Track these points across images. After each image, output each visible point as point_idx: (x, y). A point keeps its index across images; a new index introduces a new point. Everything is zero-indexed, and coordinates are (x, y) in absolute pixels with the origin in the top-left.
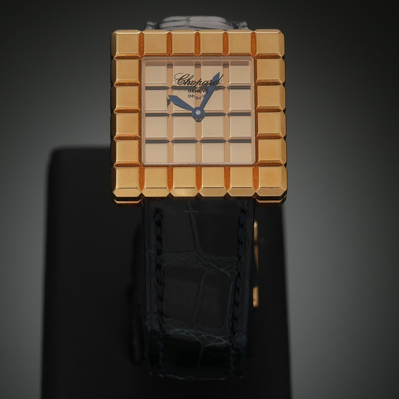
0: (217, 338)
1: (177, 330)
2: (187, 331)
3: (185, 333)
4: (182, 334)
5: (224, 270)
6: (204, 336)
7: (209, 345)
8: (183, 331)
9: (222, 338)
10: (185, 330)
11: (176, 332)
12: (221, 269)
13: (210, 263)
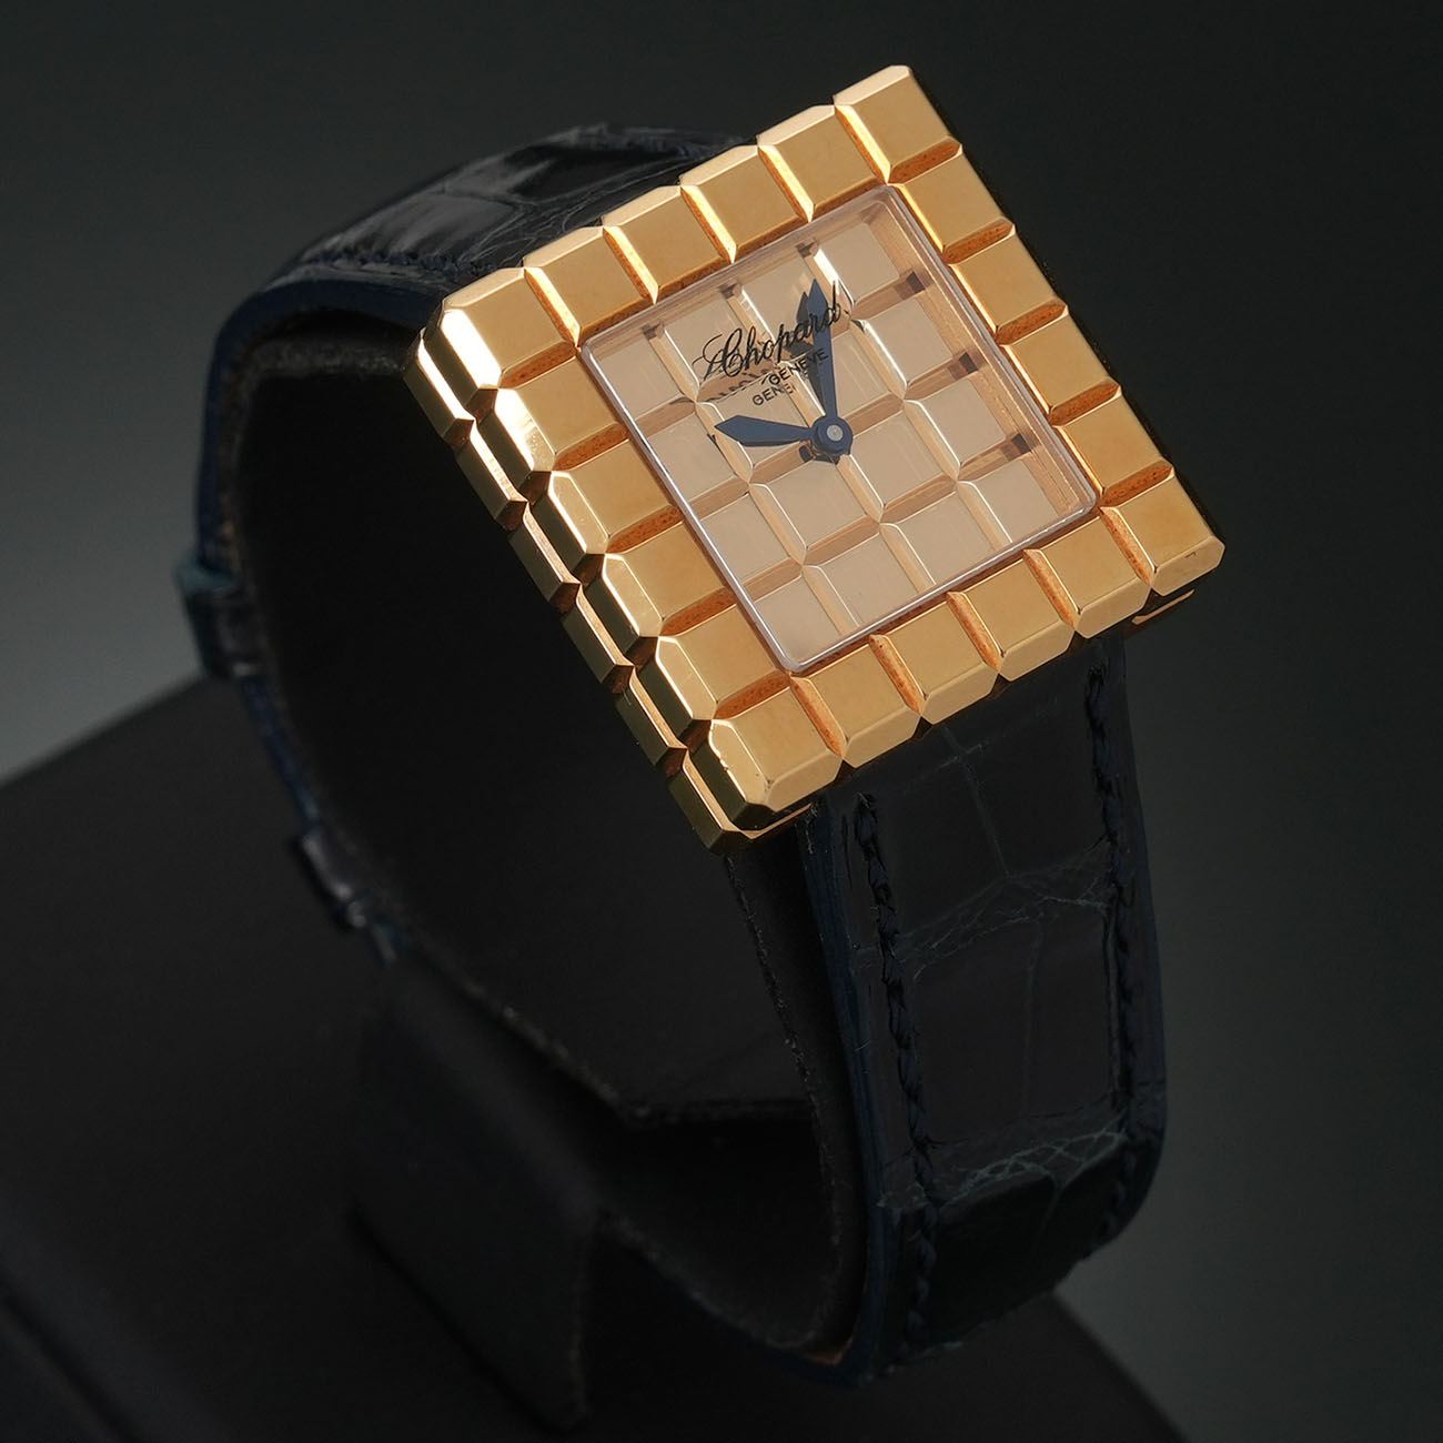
0: (1096, 1136)
1: (983, 1173)
2: (1011, 1161)
3: (1007, 1169)
4: (999, 1177)
5: (1088, 897)
6: (1060, 1150)
7: (1079, 1172)
8: (999, 1169)
9: (1108, 1130)
10: (1005, 1162)
11: (982, 1181)
12: (1080, 902)
13: (1046, 898)
